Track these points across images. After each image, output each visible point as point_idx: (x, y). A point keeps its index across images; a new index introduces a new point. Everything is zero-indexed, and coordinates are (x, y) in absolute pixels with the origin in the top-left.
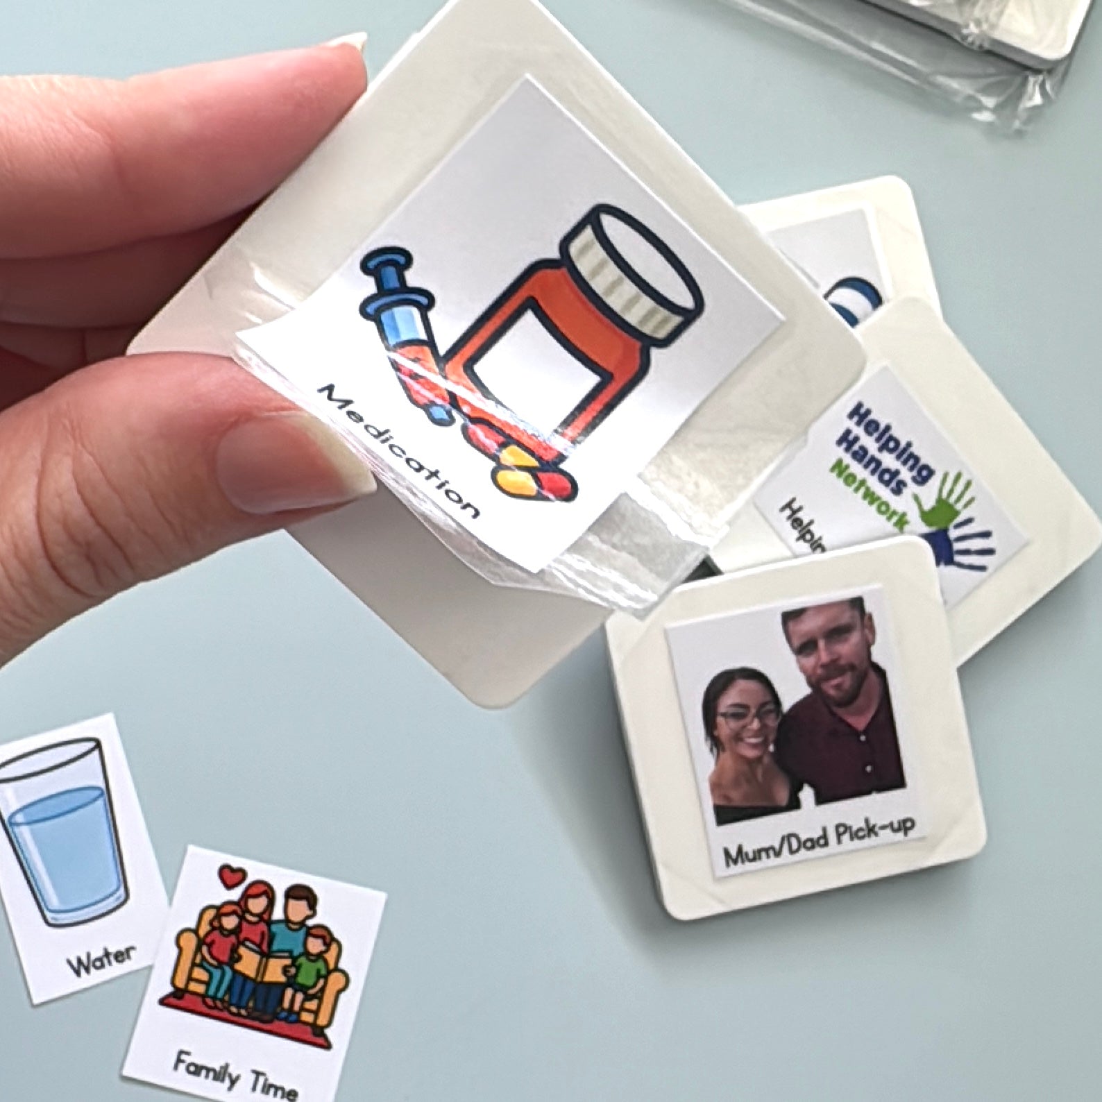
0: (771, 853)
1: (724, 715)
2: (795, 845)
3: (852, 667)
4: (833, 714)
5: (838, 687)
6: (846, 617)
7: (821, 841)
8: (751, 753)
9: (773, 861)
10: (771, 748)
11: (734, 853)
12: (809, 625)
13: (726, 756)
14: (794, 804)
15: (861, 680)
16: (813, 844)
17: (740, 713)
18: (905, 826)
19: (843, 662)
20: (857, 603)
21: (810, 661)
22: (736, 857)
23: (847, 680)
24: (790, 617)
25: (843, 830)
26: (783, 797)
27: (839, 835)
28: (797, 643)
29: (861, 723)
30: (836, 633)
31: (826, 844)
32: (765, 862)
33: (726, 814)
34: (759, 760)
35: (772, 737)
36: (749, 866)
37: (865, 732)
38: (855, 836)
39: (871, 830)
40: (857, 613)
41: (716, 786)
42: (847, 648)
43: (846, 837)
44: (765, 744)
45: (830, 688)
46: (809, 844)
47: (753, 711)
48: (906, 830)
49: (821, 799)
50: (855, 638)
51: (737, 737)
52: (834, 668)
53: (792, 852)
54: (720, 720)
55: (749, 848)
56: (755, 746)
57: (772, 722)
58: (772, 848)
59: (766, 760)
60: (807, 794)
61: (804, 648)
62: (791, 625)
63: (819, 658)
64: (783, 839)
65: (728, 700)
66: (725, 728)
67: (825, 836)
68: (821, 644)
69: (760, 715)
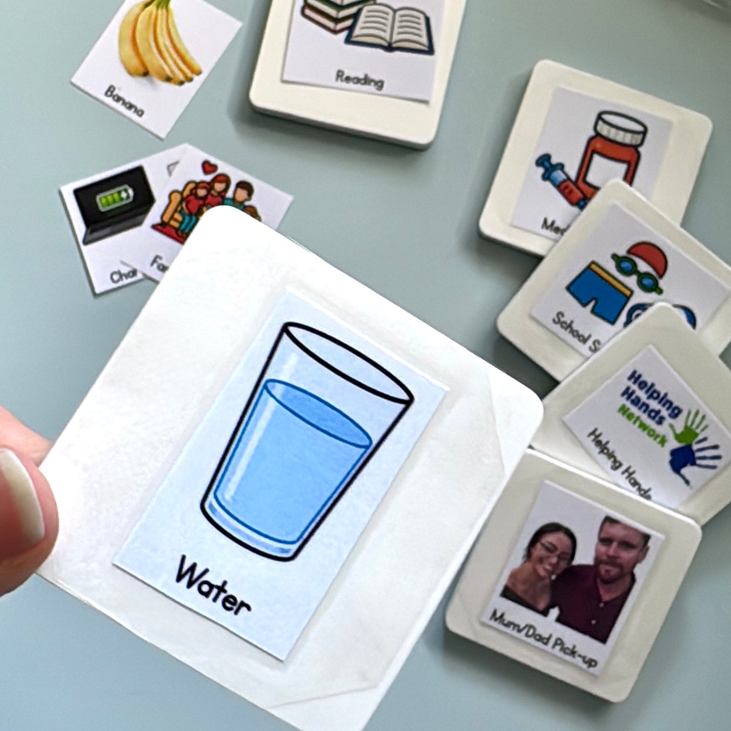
0: (516, 628)
1: (543, 545)
2: (531, 632)
3: (621, 566)
4: (595, 582)
6: (636, 540)
7: (545, 640)
8: (542, 573)
9: (515, 633)
10: (554, 577)
11: (498, 615)
12: (617, 532)
13: (529, 566)
14: (545, 613)
15: (621, 576)
16: (540, 639)
17: (551, 549)
18: (591, 663)
19: (619, 561)
20: (646, 537)
21: (603, 549)
22: (497, 617)
23: (614, 571)
24: (609, 520)
25: (559, 642)
26: (542, 605)
27: (556, 644)
28: (604, 536)
29: (606, 597)
30: (626, 544)
31: (546, 644)
32: (509, 630)
33: (508, 593)
34: (542, 579)
35: (559, 571)
36: (502, 628)
37: (605, 603)
38: (563, 650)
39: (573, 653)
40: (641, 542)
41: (514, 576)
42: (626, 556)
43: (558, 648)
44: (552, 573)
45: (603, 569)
46: (538, 637)
47: (558, 552)
48: (590, 666)
49: (559, 620)
50: (633, 553)
51: (541, 560)
53: (527, 635)
54: (539, 546)
55: (507, 618)
56: (545, 570)
57: (563, 565)
58: (518, 626)
59: (547, 581)
60: (555, 612)
61: (606, 541)
62: (607, 524)
64: (526, 626)
65: (549, 538)
66: (539, 551)
67: (548, 639)
68: (615, 545)
69: (560, 557)
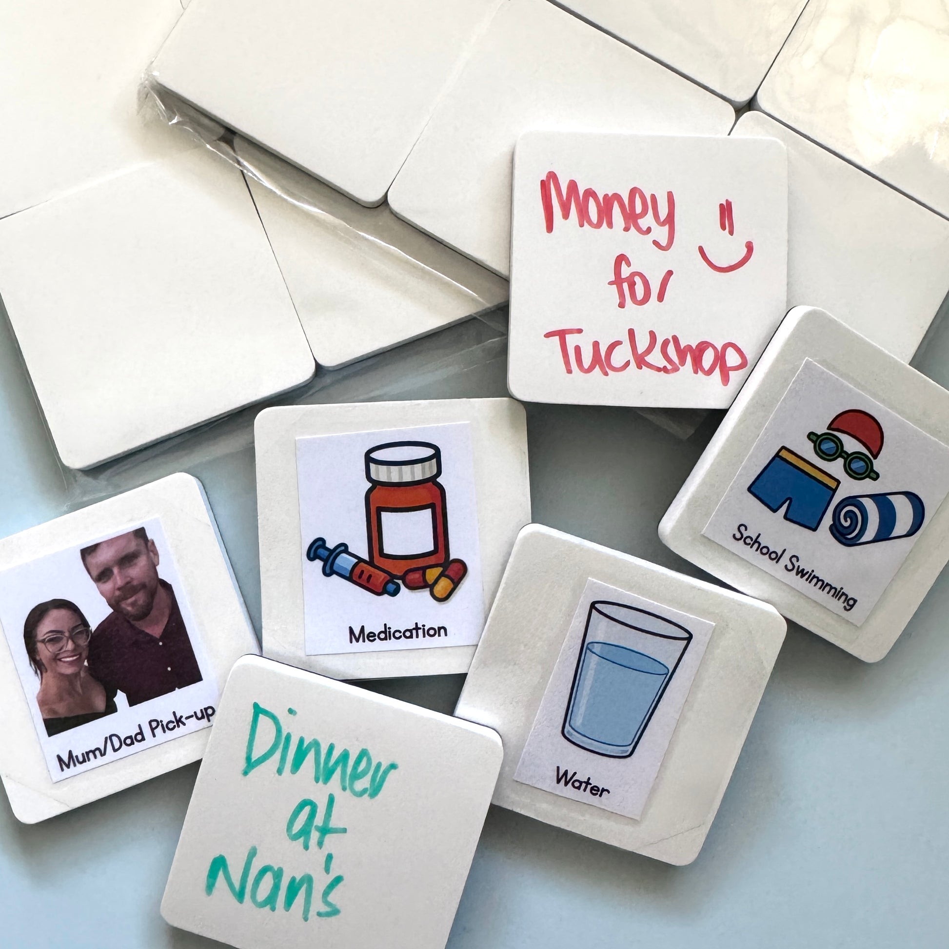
0: (97, 753)
1: (43, 641)
2: (117, 744)
3: (143, 586)
4: (132, 627)
5: (133, 604)
6: (133, 546)
7: (138, 737)
8: (69, 671)
9: (100, 760)
10: (86, 663)
11: (65, 758)
12: (104, 557)
13: (48, 675)
14: (111, 708)
15: (152, 594)
16: (131, 740)
17: (55, 638)
18: (207, 714)
19: (135, 583)
20: (140, 533)
21: (108, 586)
22: (67, 762)
23: (140, 598)
24: (87, 553)
25: (155, 725)
26: (100, 704)
27: (153, 730)
28: (95, 573)
29: (156, 631)
30: (126, 560)
31: (143, 739)
32: (93, 762)
33: (54, 726)
34: (76, 675)
35: (84, 654)
36: (80, 768)
37: (161, 639)
38: (166, 728)
39: (179, 721)
40: (142, 542)
41: (43, 702)
42: (137, 571)
43: (159, 731)
44: (79, 661)
45: (127, 606)
46: (128, 741)
47: (67, 634)
48: (208, 716)
49: (133, 701)
50: (142, 561)
51: (56, 658)
52: (128, 589)
53: (115, 750)
54: (40, 646)
55: (78, 752)
56: (71, 663)
57: (83, 642)
58: (98, 749)
59: (82, 674)
61: (102, 576)
62: (89, 559)
63: (115, 583)
64: (106, 738)
65: (45, 629)
66: (45, 652)
67: (141, 733)
68: (116, 570)
69: (72, 638)
